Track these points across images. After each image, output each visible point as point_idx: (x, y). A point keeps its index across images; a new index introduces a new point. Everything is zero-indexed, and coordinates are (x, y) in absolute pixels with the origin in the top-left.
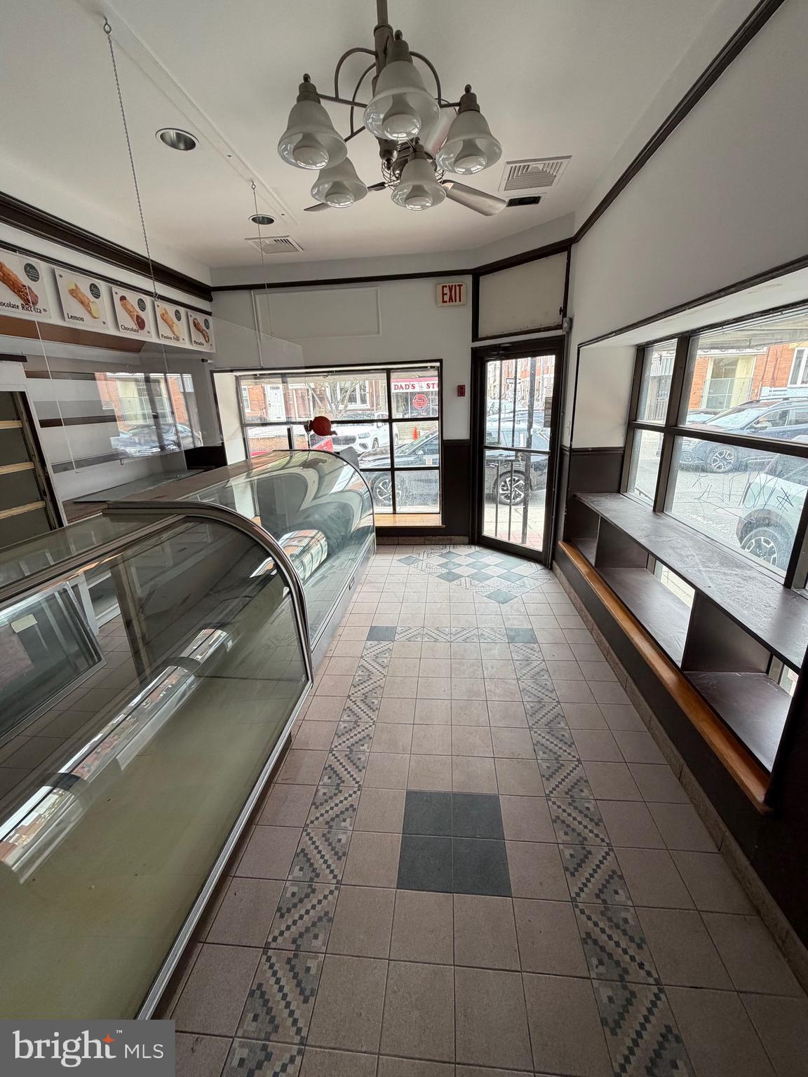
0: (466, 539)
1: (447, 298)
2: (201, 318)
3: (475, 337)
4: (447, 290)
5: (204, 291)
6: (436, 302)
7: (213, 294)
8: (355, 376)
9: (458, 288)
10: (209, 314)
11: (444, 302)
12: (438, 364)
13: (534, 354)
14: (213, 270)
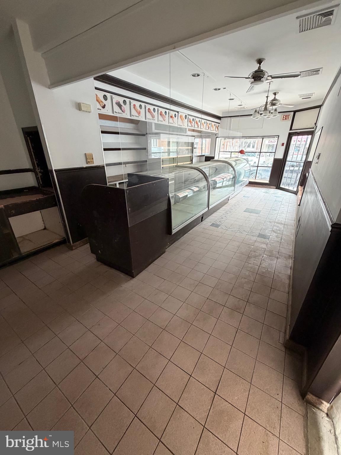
0: (275, 187)
1: (284, 119)
2: (217, 125)
3: (291, 129)
4: (285, 117)
5: (219, 118)
6: (281, 120)
7: (221, 118)
8: (253, 139)
9: (288, 116)
10: (219, 123)
11: (283, 120)
12: (278, 137)
13: (308, 135)
14: (223, 113)
